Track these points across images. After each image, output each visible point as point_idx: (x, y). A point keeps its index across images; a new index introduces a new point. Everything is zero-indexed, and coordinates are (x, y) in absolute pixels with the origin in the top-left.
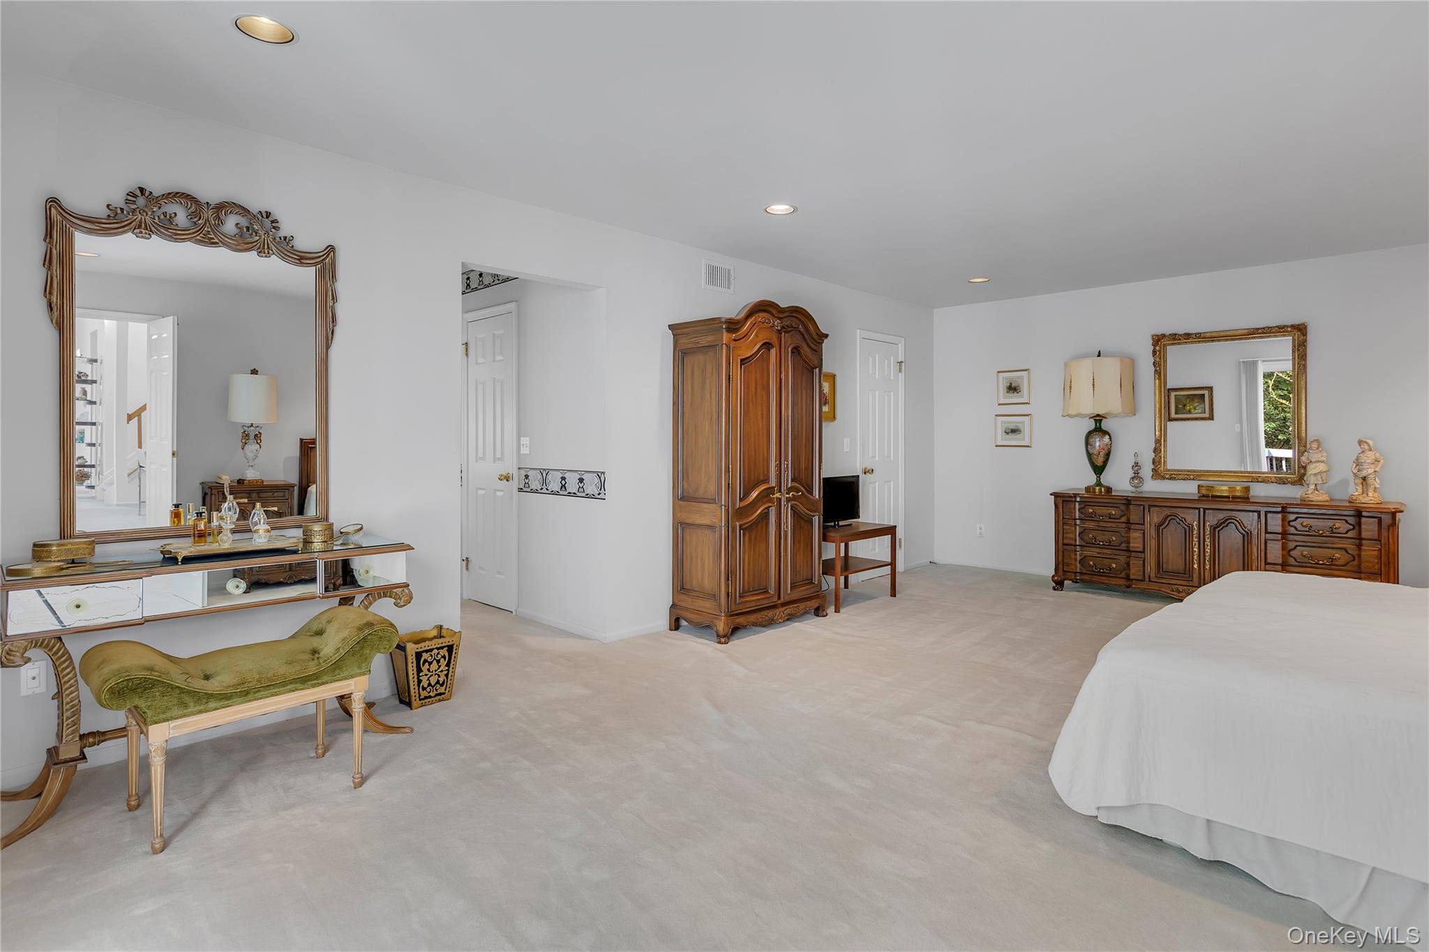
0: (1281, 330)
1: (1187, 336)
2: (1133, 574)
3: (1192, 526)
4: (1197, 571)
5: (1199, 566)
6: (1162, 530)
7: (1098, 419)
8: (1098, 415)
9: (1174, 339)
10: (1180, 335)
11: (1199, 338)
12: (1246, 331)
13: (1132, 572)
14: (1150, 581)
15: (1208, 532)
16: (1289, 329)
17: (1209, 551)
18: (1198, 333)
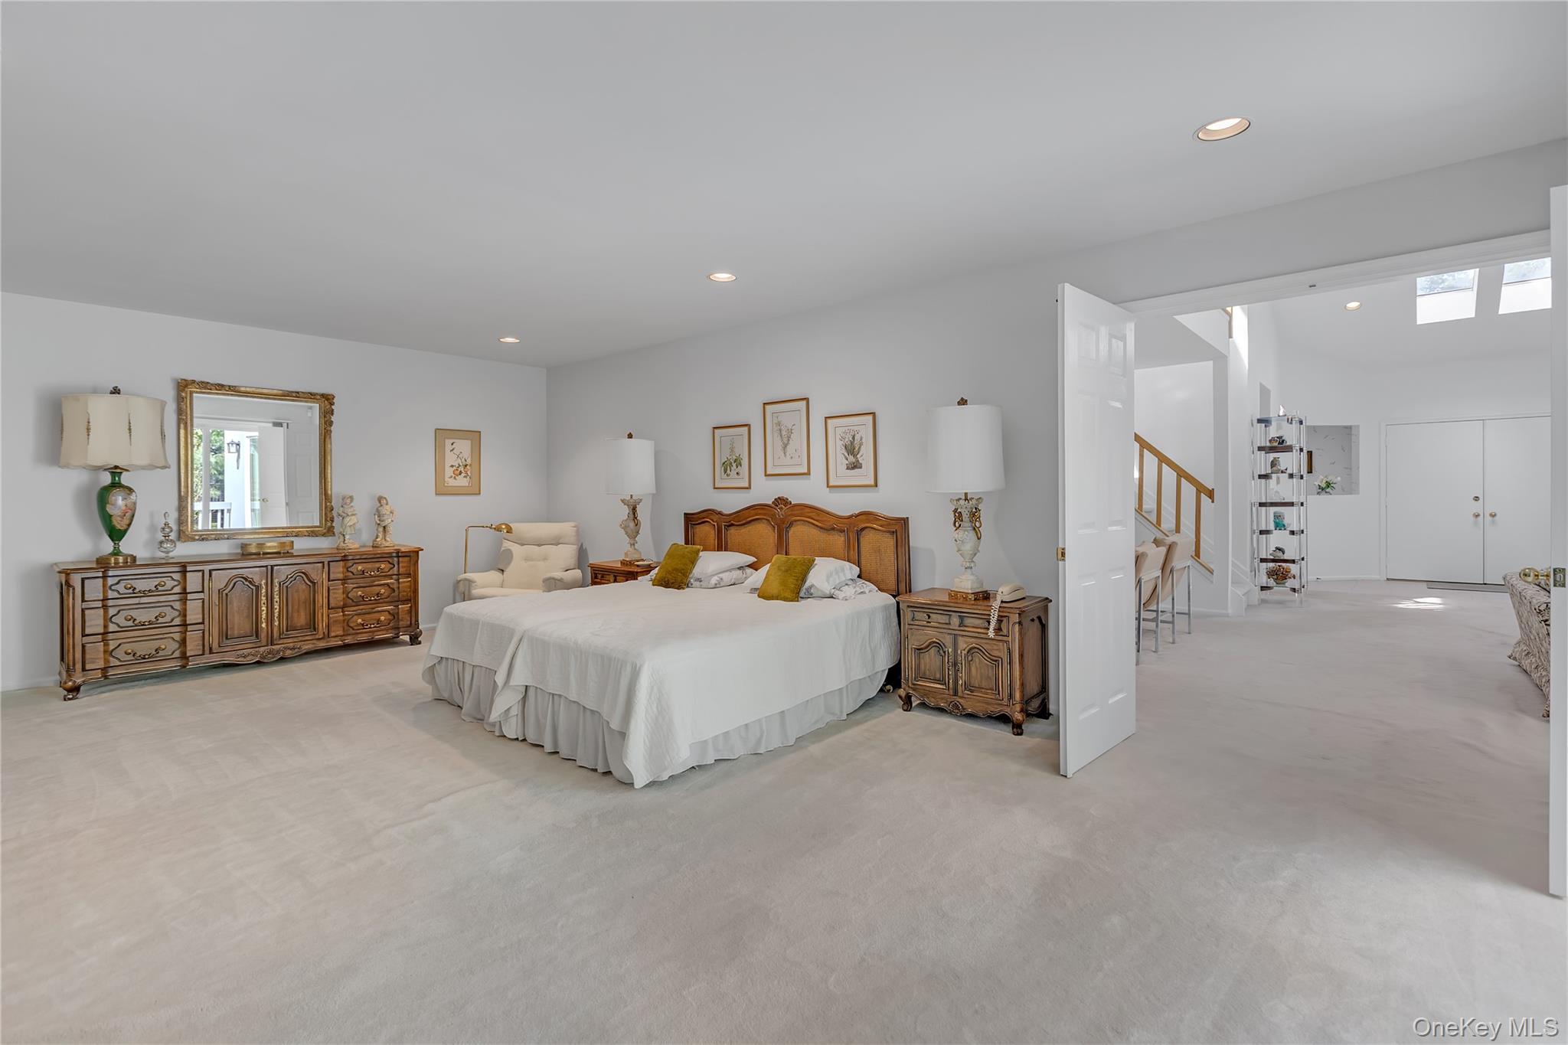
0: (311, 396)
1: (220, 388)
2: (191, 650)
3: (261, 585)
4: (265, 630)
5: (267, 626)
6: (227, 594)
7: (116, 471)
8: (116, 467)
9: (205, 388)
10: (212, 384)
11: (232, 391)
12: (281, 392)
13: (188, 648)
14: (211, 652)
15: (276, 589)
16: (319, 397)
17: (278, 608)
18: (233, 387)
